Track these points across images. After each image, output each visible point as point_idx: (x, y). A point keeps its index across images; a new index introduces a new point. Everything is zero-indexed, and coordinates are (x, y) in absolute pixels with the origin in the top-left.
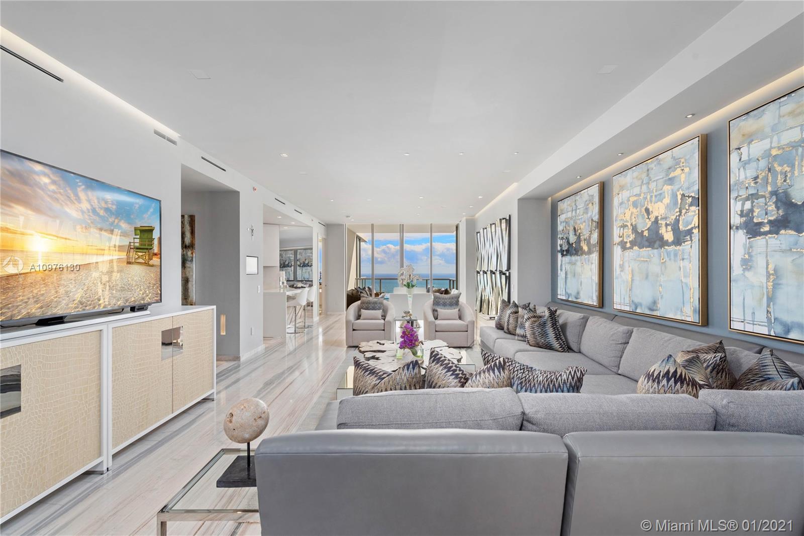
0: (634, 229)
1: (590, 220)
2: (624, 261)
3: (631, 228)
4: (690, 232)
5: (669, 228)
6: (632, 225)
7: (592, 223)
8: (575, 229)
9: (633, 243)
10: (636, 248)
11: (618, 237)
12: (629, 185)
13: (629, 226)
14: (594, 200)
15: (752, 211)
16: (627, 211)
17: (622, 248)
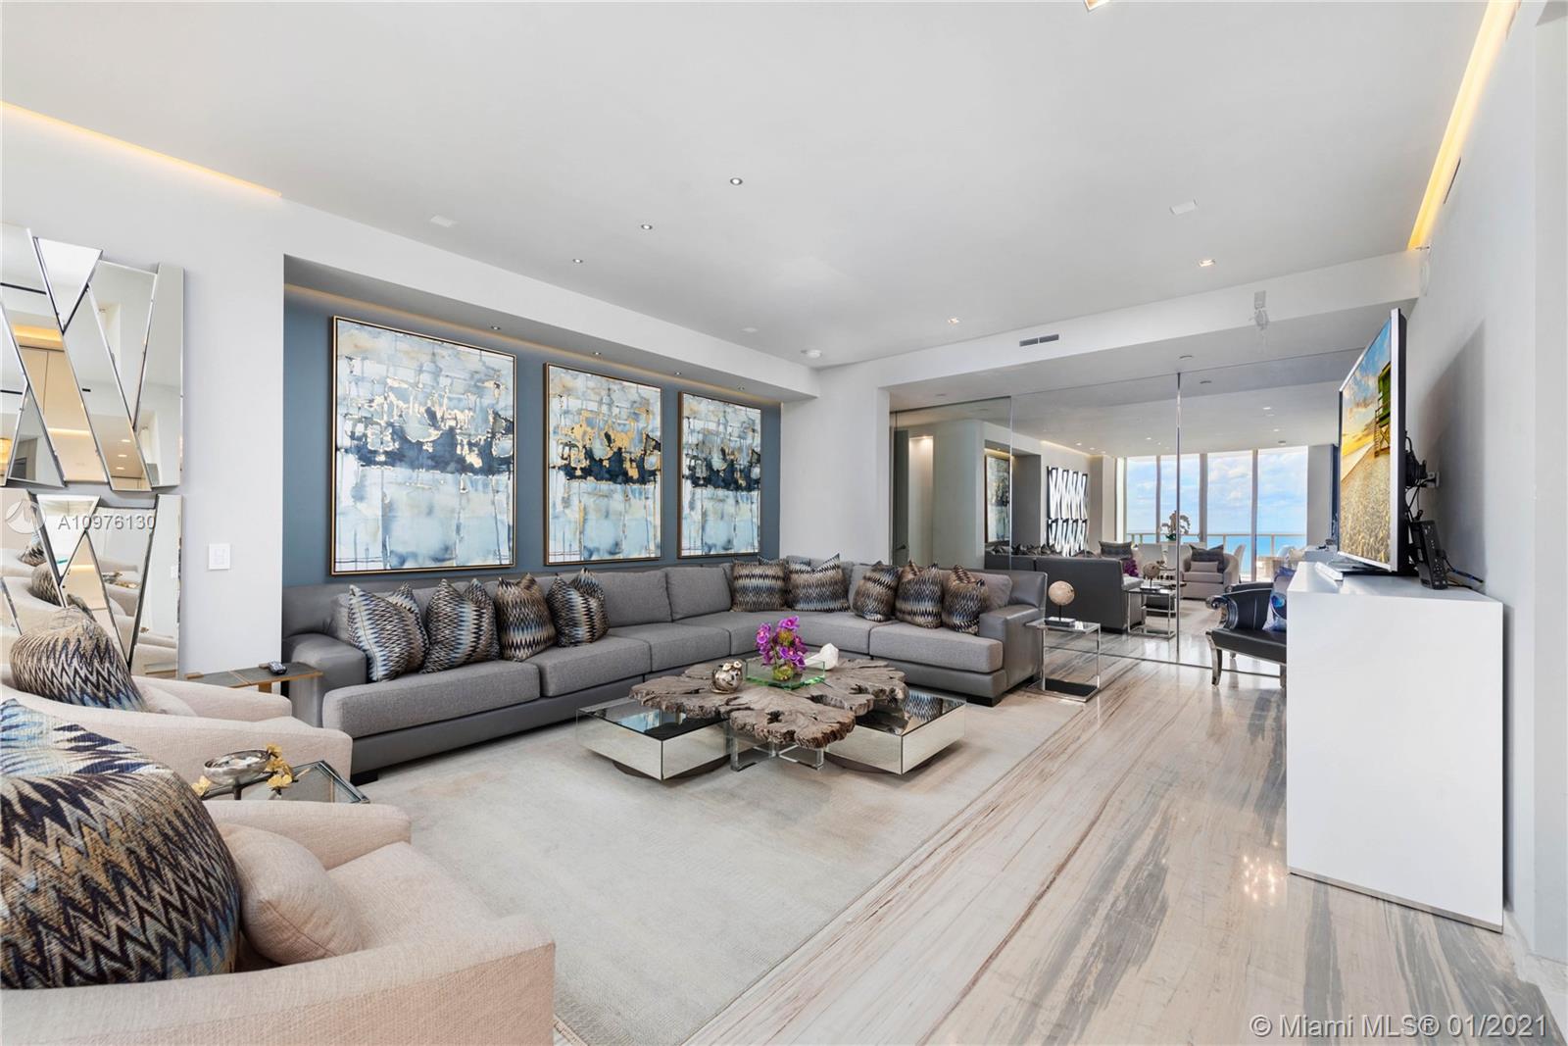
0: (589, 454)
1: (491, 412)
2: (571, 493)
3: (584, 451)
4: (653, 473)
5: (634, 464)
6: (584, 447)
7: (494, 418)
8: (432, 415)
9: (587, 472)
10: (591, 479)
11: (560, 459)
12: (580, 394)
13: (581, 448)
14: (503, 381)
15: (694, 467)
16: (577, 427)
17: (566, 474)
